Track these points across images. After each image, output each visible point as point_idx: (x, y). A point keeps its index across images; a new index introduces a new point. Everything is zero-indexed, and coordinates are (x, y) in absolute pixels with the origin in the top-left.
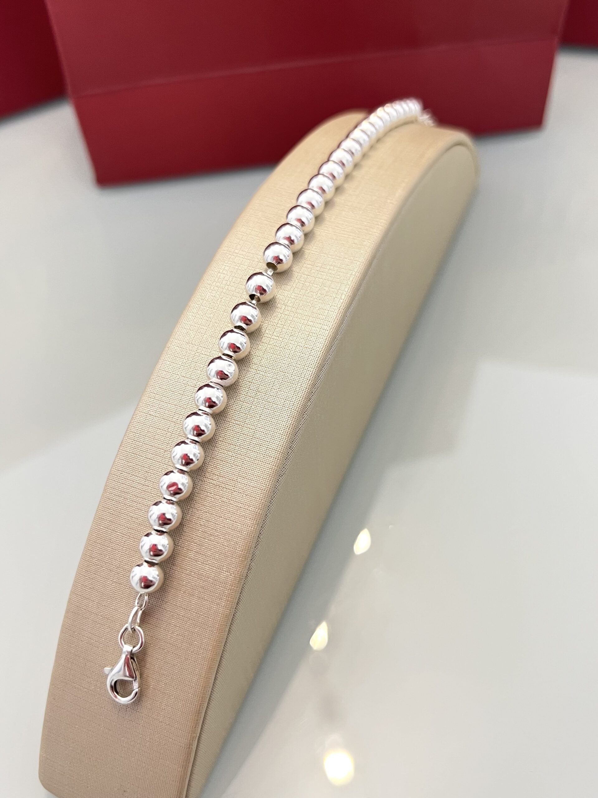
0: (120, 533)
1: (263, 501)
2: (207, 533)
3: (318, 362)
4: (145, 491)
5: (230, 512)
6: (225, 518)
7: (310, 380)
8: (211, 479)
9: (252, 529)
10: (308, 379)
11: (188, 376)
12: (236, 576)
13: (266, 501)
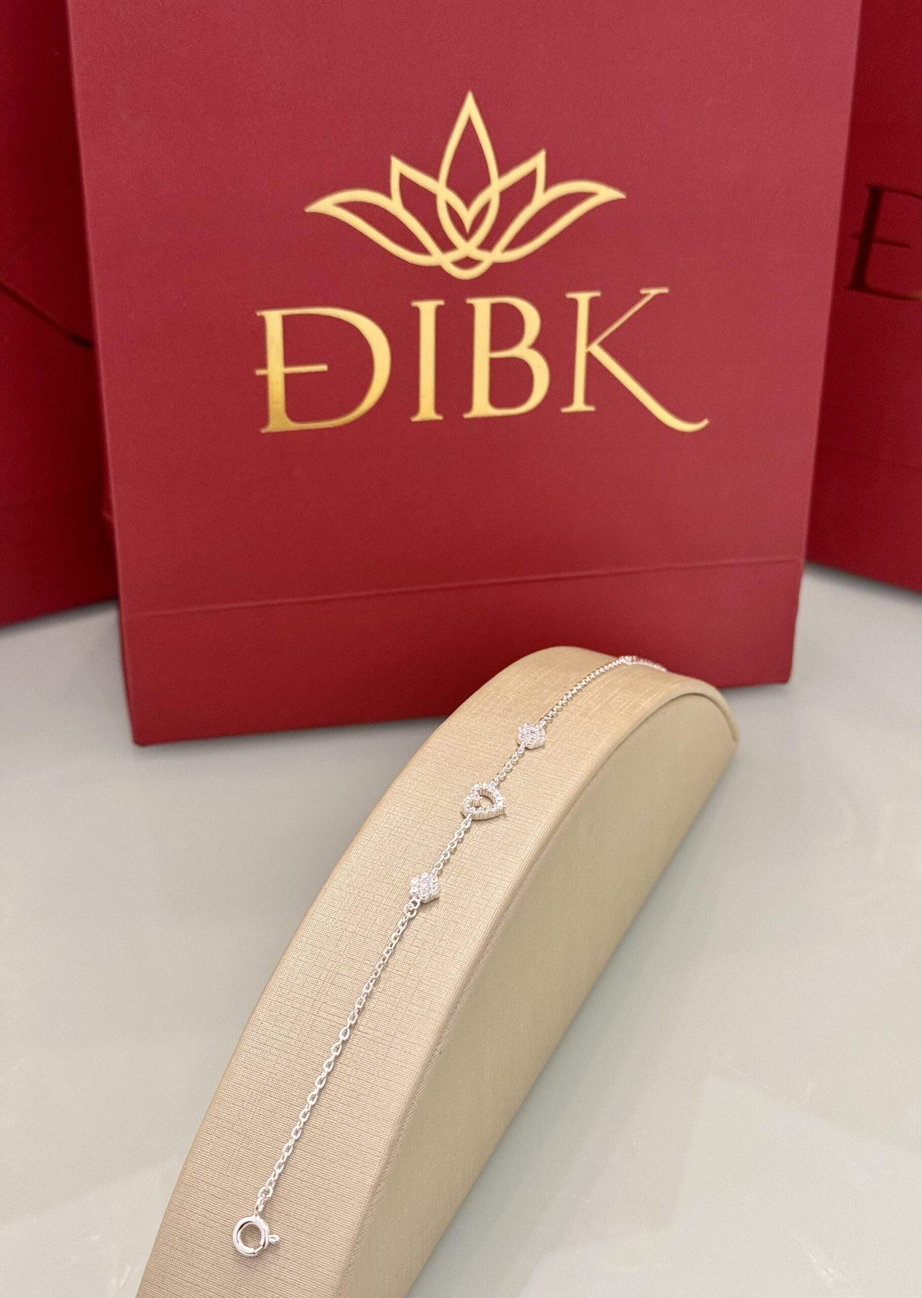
0: (255, 1090)
1: (422, 1059)
2: (357, 1092)
3: (495, 915)
4: (288, 1044)
5: (384, 1069)
6: (378, 1076)
7: (484, 933)
8: (365, 1033)
9: (408, 1089)
10: (482, 931)
11: (346, 920)
12: (386, 1141)
13: (426, 1060)
